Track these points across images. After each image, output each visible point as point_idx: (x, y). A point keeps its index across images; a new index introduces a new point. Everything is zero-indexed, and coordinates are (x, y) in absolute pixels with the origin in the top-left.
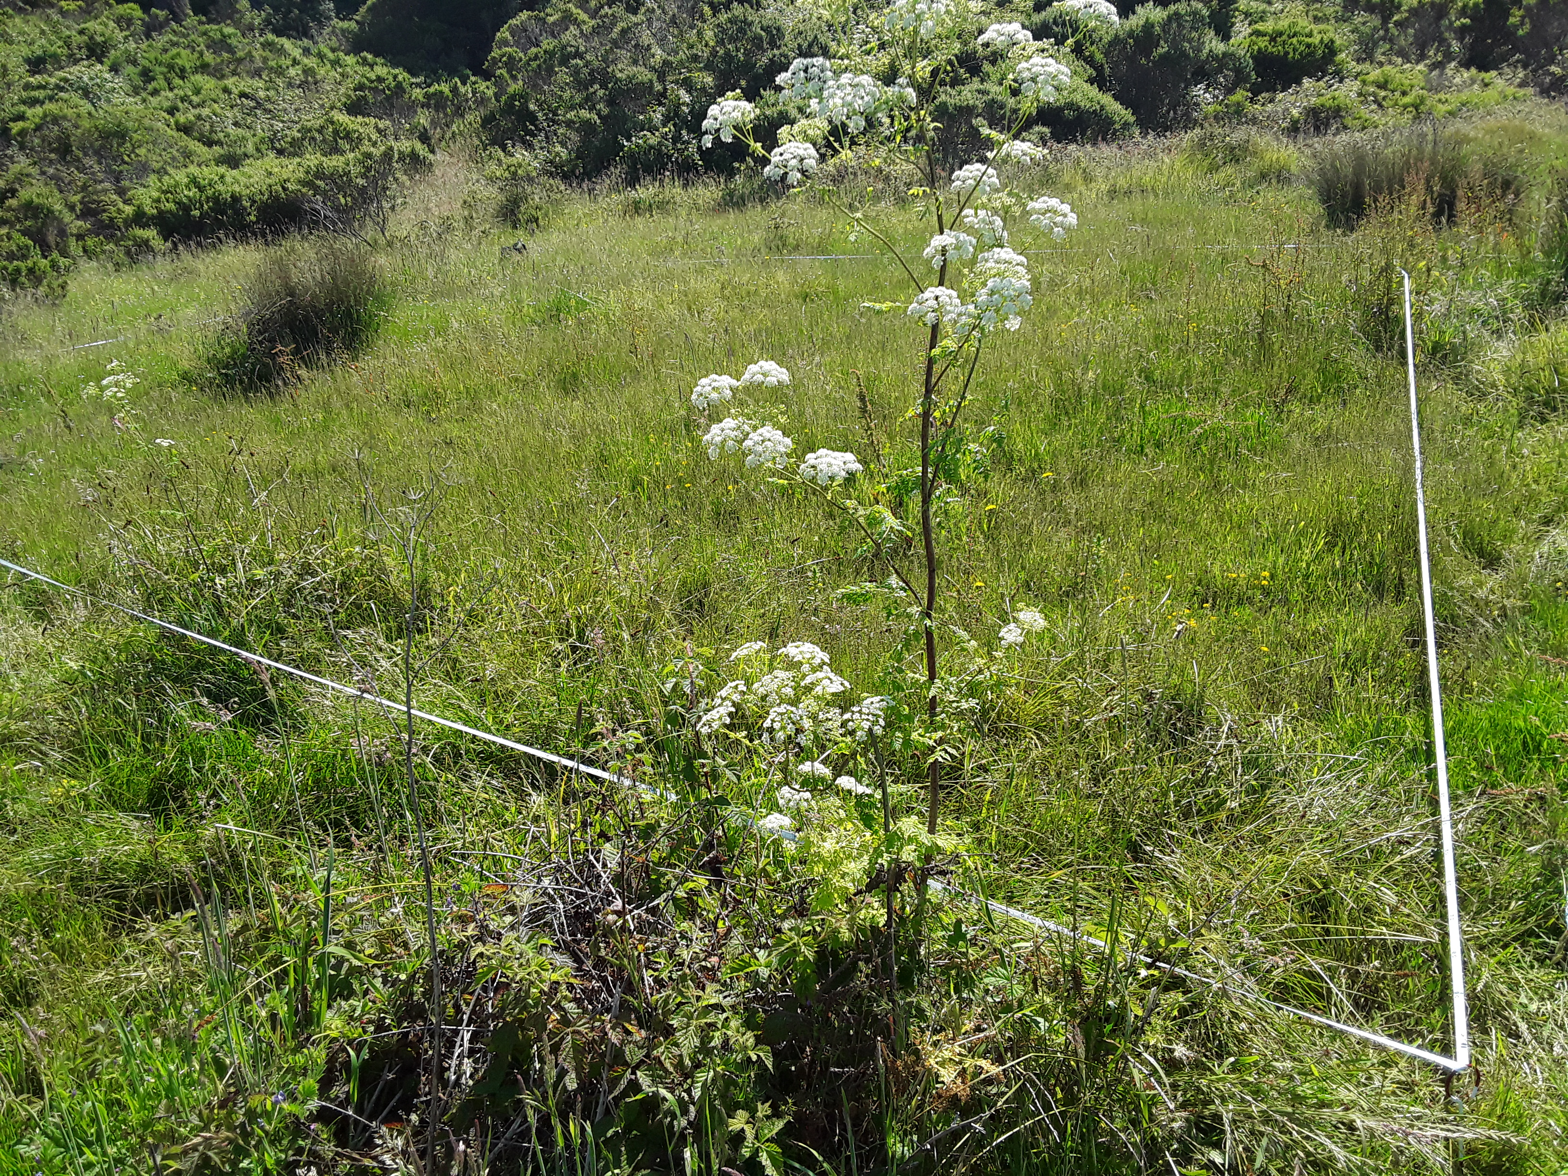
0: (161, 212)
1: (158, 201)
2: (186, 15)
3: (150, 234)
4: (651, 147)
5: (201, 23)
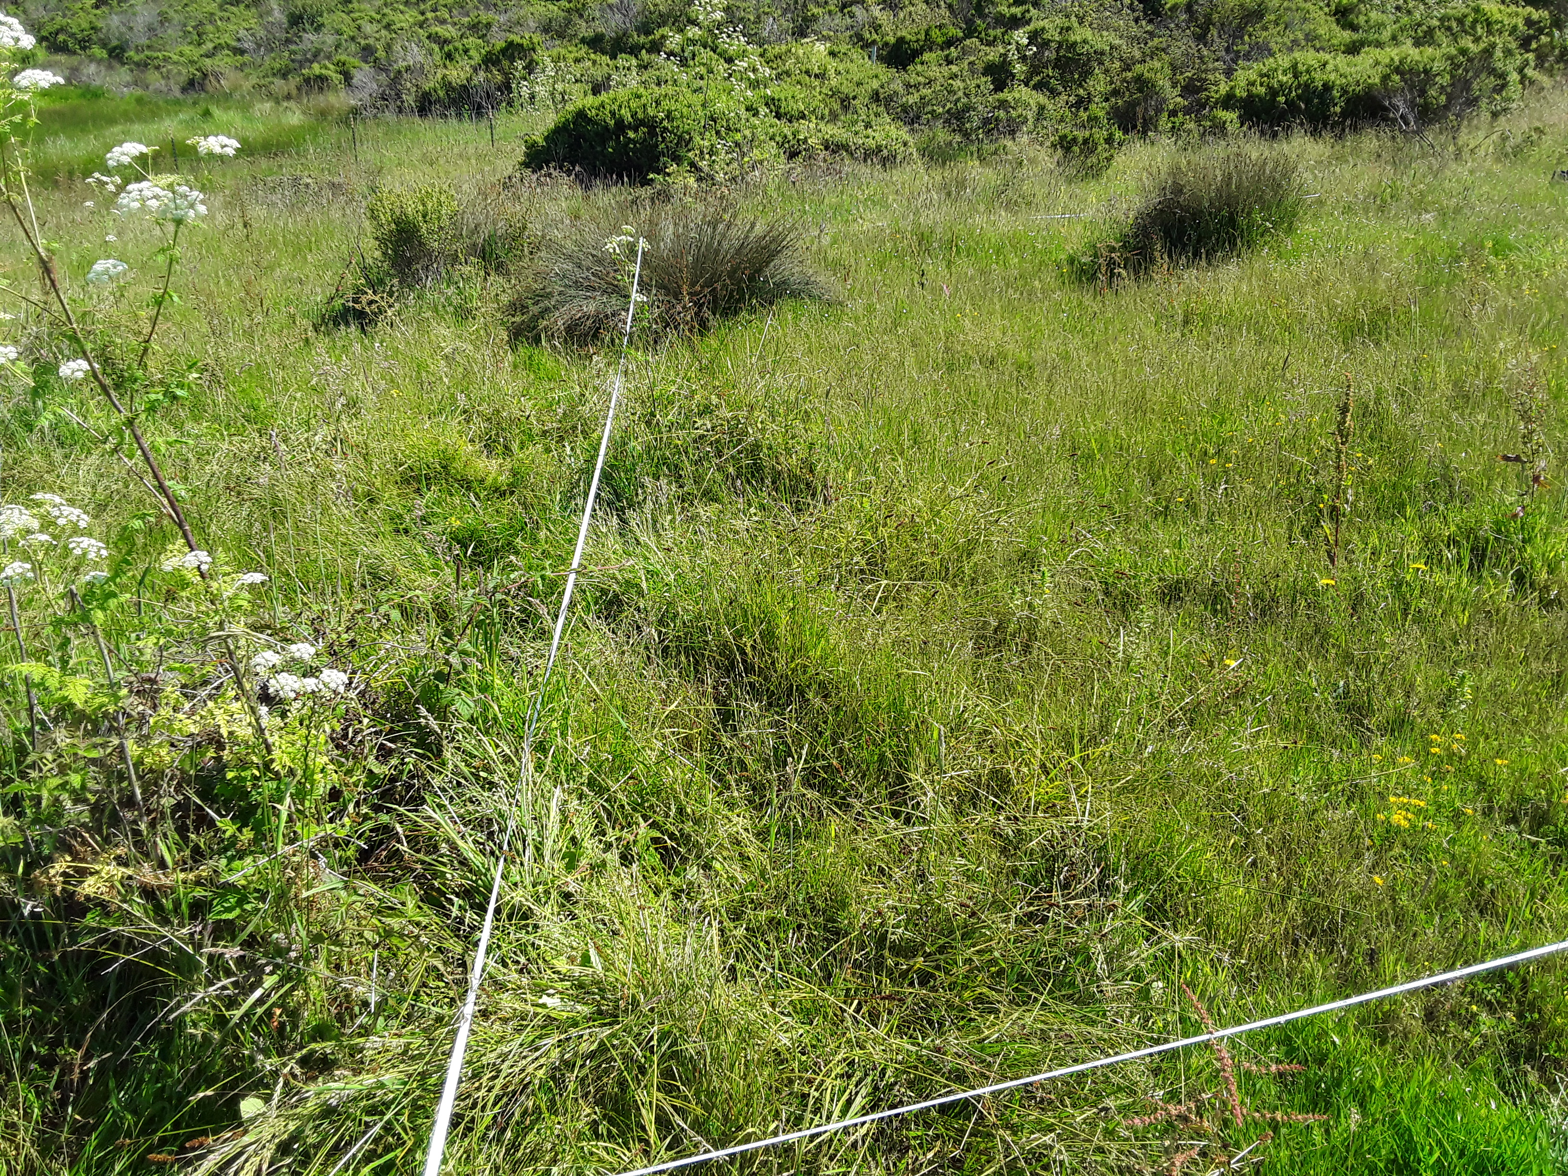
0: (1250, 95)
1: (1253, 84)
3: (1230, 117)
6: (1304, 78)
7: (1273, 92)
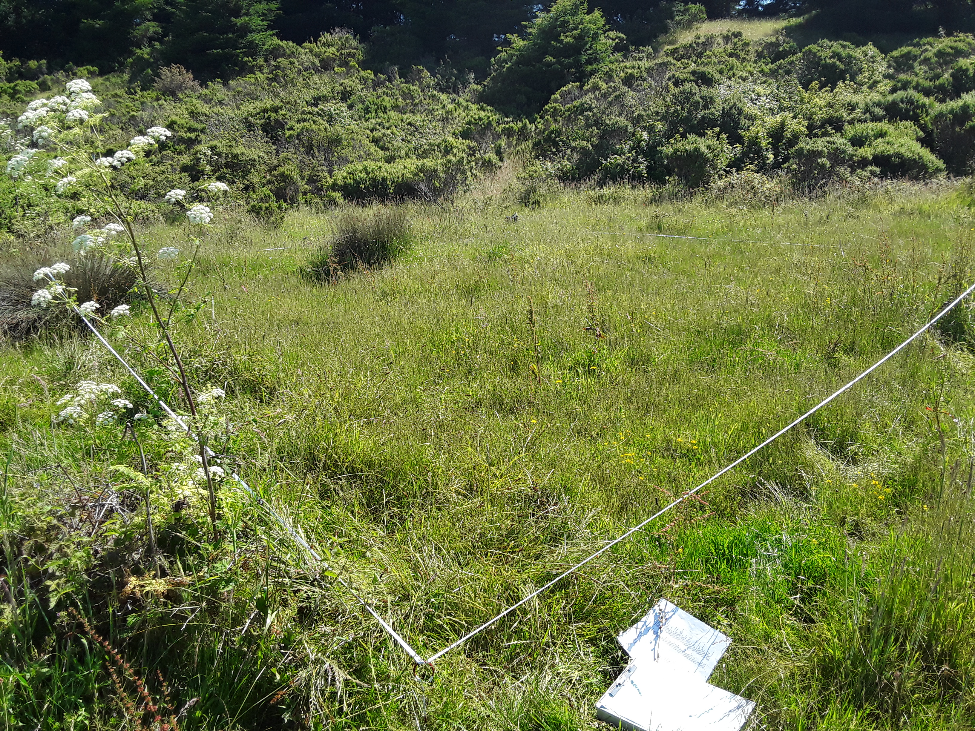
0: (345, 184)
1: (346, 178)
2: (396, 78)
3: (337, 195)
4: (619, 165)
5: (402, 82)
6: (372, 175)
7: (358, 183)
